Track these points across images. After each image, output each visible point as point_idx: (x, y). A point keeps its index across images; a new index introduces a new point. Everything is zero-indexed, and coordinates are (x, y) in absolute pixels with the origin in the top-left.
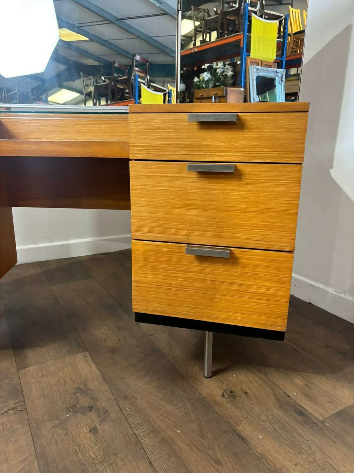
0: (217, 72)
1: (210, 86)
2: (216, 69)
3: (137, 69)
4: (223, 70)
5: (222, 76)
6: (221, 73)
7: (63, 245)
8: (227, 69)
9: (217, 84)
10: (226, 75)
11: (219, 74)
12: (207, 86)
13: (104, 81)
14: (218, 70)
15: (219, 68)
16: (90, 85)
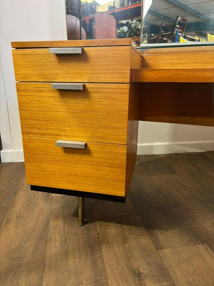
0: (132, 26)
1: (127, 36)
2: (131, 24)
3: (178, 26)
4: (136, 25)
5: (135, 28)
6: (134, 27)
7: (149, 146)
8: (138, 24)
9: (132, 34)
10: (138, 28)
11: (133, 28)
12: (125, 35)
13: (153, 37)
14: (132, 25)
15: (133, 23)
16: (145, 40)
